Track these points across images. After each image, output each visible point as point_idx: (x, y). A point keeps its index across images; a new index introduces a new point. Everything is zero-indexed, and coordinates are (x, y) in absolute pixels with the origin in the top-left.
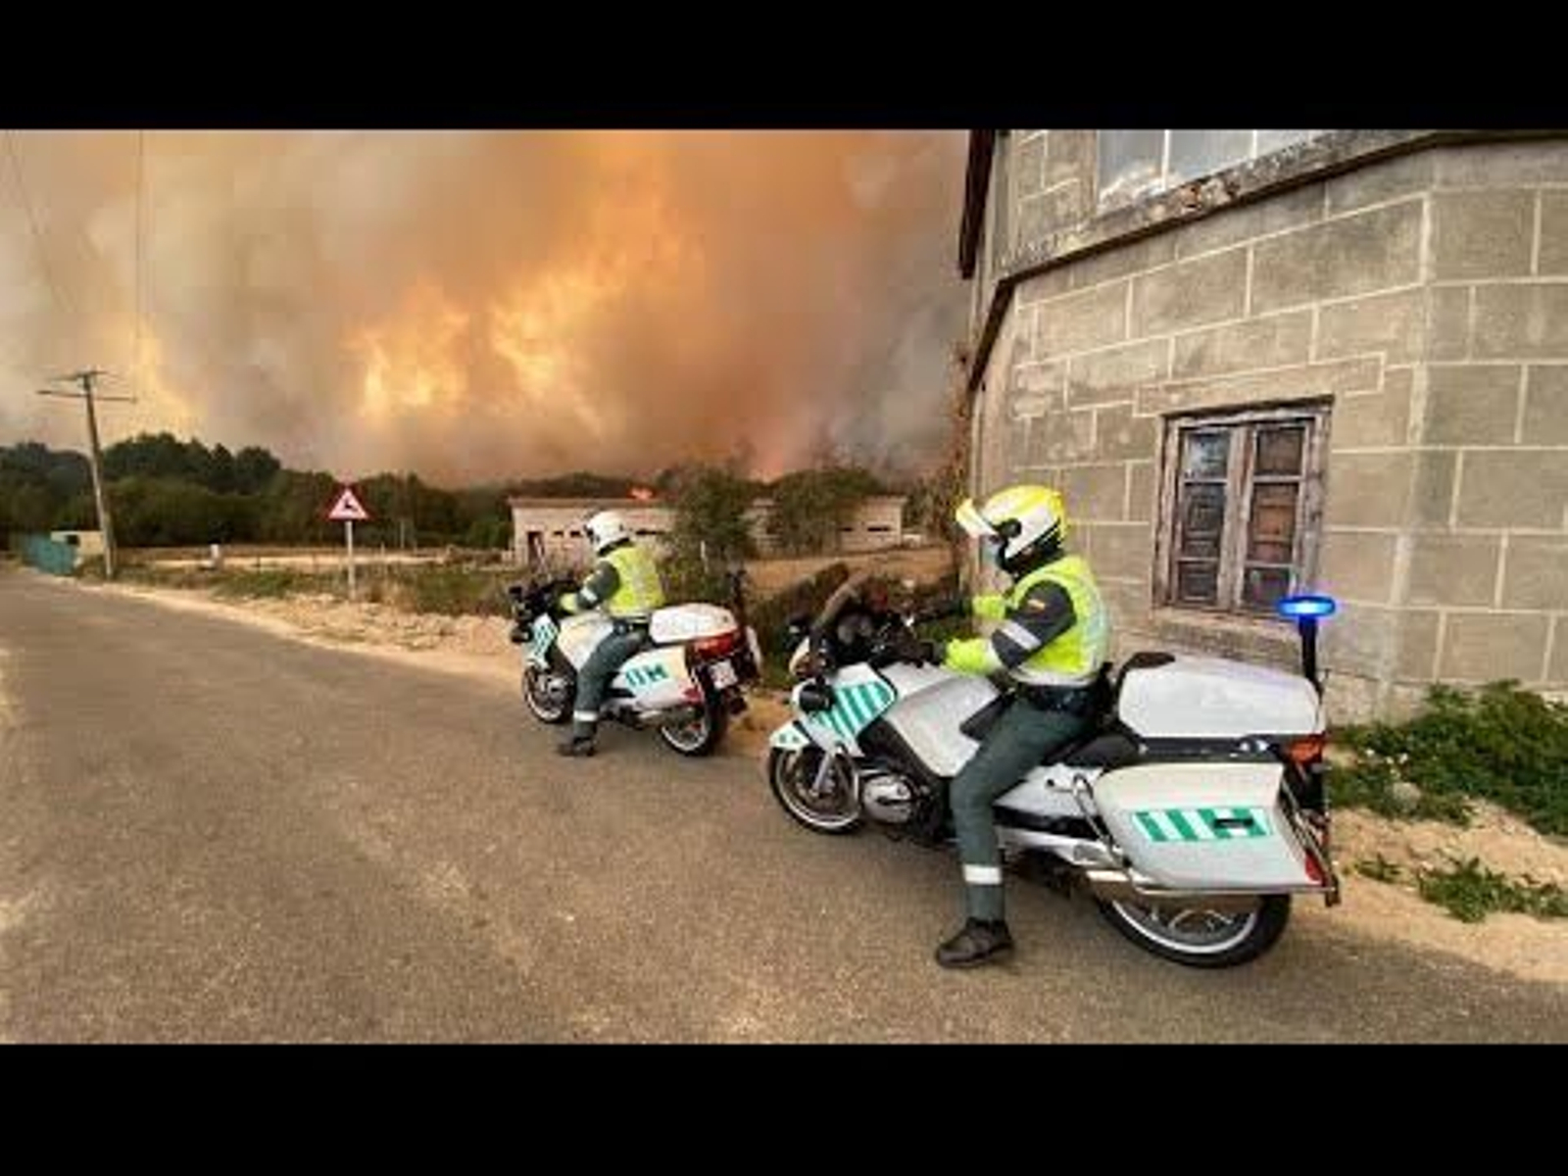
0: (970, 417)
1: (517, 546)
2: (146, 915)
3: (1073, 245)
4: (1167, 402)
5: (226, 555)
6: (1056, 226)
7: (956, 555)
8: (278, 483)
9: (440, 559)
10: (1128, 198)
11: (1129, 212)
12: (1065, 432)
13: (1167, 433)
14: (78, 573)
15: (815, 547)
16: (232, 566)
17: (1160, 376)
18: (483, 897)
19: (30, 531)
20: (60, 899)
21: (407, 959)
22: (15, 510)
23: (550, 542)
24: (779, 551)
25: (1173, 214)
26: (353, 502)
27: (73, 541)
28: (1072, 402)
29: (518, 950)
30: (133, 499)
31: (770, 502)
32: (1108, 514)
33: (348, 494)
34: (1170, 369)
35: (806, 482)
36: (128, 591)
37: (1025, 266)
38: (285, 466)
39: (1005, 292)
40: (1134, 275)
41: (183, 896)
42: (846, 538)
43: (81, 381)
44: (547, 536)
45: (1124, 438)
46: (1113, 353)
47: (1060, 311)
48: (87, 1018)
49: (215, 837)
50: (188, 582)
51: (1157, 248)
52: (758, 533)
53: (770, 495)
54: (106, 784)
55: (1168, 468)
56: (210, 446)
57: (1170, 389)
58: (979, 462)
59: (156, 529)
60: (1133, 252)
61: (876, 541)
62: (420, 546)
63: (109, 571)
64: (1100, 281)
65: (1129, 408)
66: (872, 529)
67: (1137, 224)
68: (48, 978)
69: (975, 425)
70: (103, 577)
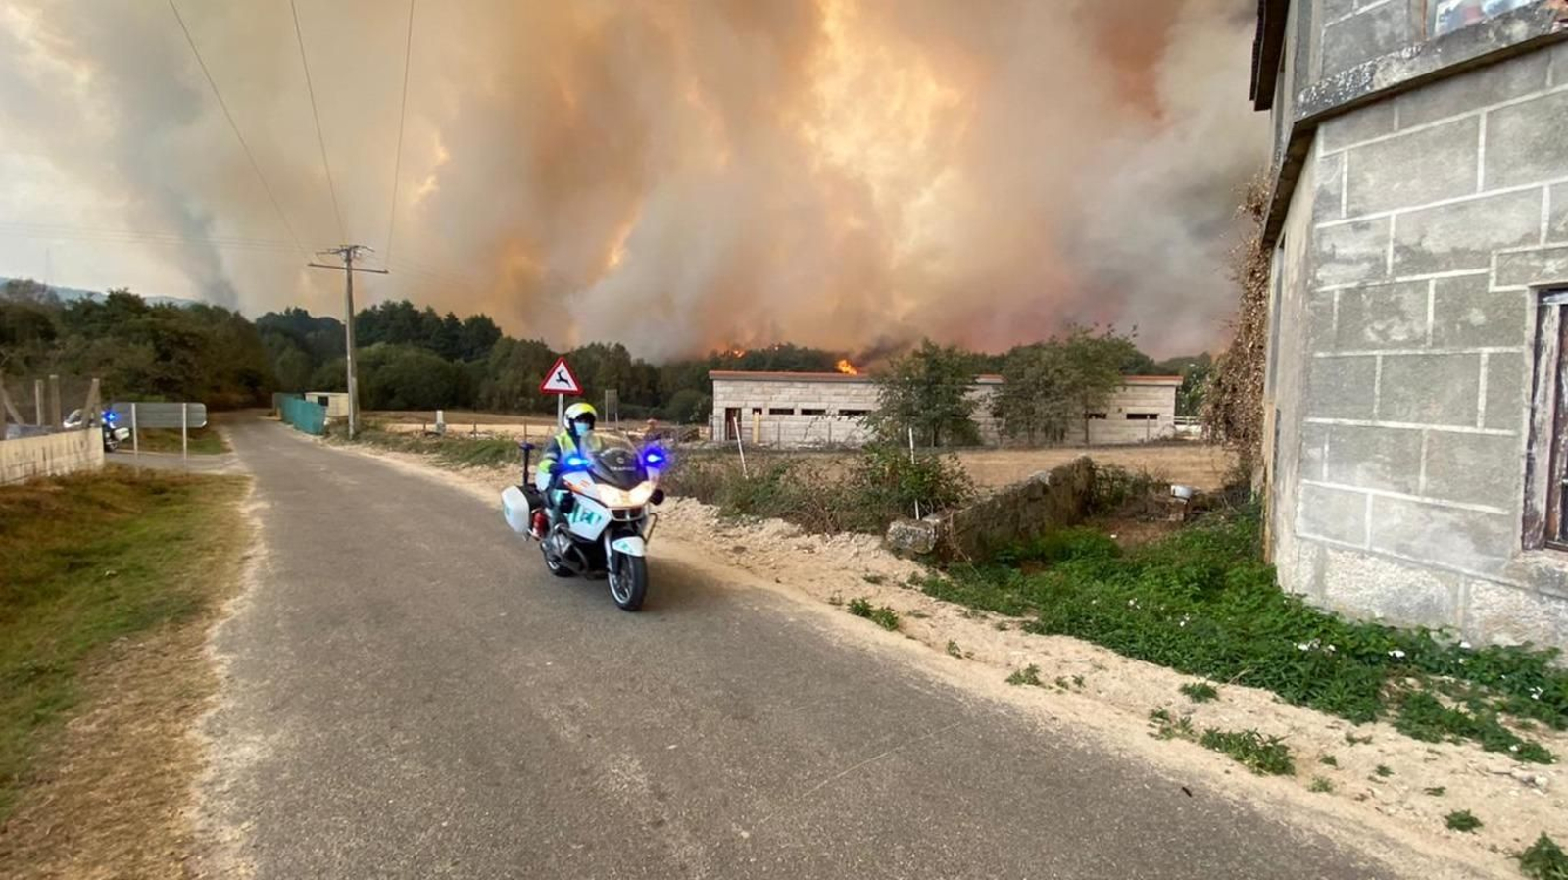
0: (1265, 282)
1: (716, 422)
2: (373, 763)
3: (1398, 75)
4: (1539, 271)
5: (447, 421)
6: (1374, 51)
7: (1246, 456)
8: (497, 350)
9: (640, 434)
10: (1478, 10)
11: (1476, 31)
12: (1389, 309)
13: (1542, 311)
14: (325, 432)
15: (1056, 436)
16: (453, 432)
17: (1530, 237)
18: (662, 796)
19: (289, 391)
20: (303, 740)
21: (589, 847)
22: (278, 371)
23: (749, 419)
24: (1007, 439)
25: (1539, 32)
26: (566, 375)
27: (324, 402)
28: (1399, 270)
29: (694, 857)
30: (377, 363)
31: (998, 380)
32: (1453, 416)
33: (562, 367)
34: (1544, 226)
35: (1046, 355)
36: (365, 452)
37: (1331, 102)
38: (505, 334)
39: (1304, 135)
40: (1487, 109)
41: (402, 750)
42: (1097, 428)
43: (344, 254)
44: (746, 412)
45: (1477, 317)
46: (1460, 207)
47: (1379, 155)
48: (319, 852)
49: (430, 698)
50: (415, 447)
51: (1520, 73)
52: (981, 416)
53: (999, 372)
54: (344, 637)
55: (1544, 358)
56: (443, 315)
57: (1545, 254)
58: (1275, 339)
59: (391, 394)
60: (1486, 79)
61: (1139, 431)
62: (622, 419)
63: (351, 431)
64: (1439, 116)
65: (1485, 278)
66: (1131, 416)
67: (1490, 44)
68: (289, 811)
69: (1272, 291)
70: (345, 438)
